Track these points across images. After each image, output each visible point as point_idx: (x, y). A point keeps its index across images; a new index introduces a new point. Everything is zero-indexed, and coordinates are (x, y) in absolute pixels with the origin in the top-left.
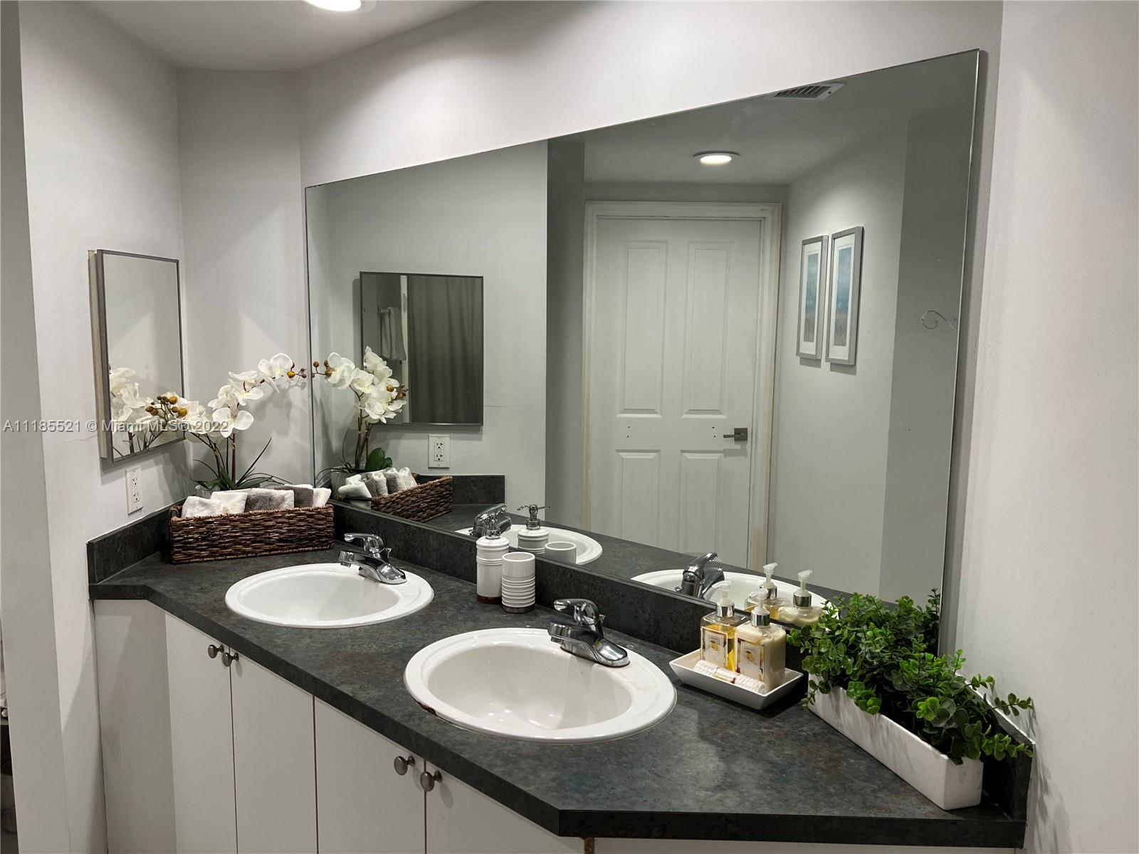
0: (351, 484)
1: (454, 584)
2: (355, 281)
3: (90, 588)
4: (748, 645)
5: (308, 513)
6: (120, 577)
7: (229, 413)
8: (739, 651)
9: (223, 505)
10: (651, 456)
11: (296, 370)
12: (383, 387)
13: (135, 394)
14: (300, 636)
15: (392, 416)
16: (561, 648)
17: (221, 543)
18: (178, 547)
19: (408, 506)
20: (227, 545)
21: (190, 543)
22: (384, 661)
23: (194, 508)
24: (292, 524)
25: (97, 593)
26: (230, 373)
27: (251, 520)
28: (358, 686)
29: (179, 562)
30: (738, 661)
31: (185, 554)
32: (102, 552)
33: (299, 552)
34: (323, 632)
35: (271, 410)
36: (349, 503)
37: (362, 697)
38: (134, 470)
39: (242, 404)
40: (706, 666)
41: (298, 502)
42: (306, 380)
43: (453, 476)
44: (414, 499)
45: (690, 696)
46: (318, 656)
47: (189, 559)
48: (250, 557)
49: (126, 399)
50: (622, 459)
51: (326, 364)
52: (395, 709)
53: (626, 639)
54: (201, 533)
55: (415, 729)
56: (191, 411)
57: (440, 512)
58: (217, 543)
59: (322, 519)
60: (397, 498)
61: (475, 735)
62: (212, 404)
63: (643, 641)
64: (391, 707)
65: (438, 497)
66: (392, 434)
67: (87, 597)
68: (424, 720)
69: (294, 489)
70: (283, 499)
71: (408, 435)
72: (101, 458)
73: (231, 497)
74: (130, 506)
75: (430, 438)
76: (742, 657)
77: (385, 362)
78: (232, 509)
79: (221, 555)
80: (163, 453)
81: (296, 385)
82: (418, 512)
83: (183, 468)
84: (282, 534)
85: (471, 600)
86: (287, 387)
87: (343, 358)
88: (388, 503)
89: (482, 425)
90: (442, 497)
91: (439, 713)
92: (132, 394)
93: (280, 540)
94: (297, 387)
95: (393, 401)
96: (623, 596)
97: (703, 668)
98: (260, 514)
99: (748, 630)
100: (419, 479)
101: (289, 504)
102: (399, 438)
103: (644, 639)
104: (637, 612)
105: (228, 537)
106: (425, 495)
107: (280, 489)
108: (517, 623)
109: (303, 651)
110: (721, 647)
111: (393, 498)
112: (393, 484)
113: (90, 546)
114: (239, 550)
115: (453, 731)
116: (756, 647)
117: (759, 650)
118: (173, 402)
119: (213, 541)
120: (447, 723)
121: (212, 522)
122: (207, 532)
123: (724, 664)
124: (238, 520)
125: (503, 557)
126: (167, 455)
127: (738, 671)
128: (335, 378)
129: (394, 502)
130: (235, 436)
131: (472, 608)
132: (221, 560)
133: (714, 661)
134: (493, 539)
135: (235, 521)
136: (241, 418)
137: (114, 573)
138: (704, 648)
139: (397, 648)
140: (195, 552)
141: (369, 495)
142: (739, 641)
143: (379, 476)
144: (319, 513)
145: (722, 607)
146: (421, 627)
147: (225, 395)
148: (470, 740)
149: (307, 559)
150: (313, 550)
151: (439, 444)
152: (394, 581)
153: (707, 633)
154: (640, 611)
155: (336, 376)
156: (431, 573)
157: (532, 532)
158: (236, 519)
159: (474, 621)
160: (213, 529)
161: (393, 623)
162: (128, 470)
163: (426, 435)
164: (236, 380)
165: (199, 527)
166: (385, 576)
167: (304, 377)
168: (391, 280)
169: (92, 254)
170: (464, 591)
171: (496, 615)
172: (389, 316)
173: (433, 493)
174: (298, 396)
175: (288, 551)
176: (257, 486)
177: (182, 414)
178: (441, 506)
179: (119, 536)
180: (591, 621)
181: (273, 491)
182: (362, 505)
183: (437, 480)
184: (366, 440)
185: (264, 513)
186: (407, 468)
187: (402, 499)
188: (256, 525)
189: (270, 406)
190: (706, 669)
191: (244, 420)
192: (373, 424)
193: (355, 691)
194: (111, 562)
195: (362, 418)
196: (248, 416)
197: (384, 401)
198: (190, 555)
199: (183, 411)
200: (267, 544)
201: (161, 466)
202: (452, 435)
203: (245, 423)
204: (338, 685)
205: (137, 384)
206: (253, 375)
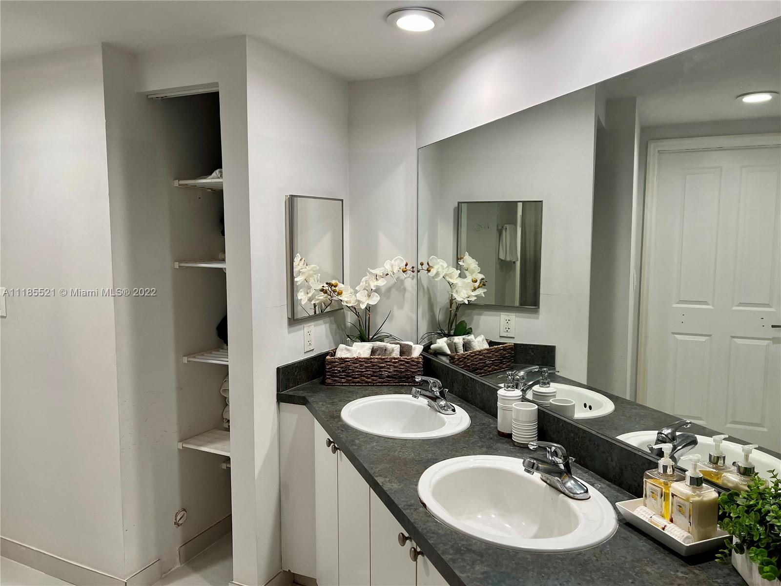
0: (439, 343)
1: (487, 420)
2: (455, 209)
3: (277, 394)
4: (679, 499)
5: (406, 360)
6: (295, 390)
7: (366, 294)
8: (672, 504)
9: (358, 351)
10: (703, 339)
11: (409, 267)
12: (469, 280)
13: (318, 281)
14: (371, 441)
15: (473, 299)
16: (541, 478)
17: (353, 375)
18: (328, 375)
19: (476, 362)
20: (357, 376)
21: (336, 373)
22: (413, 466)
23: (343, 352)
24: (396, 367)
25: (282, 398)
26: (369, 269)
27: (371, 362)
28: (388, 479)
29: (329, 384)
30: (672, 512)
31: (332, 380)
32: (285, 374)
33: (400, 385)
34: (387, 440)
35: (394, 292)
36: (437, 357)
37: (387, 487)
38: (309, 326)
39: (374, 289)
40: (644, 511)
41: (402, 353)
42: (415, 274)
43: (514, 344)
44: (481, 357)
45: (628, 533)
46: (375, 455)
47: (335, 383)
48: (370, 385)
49: (312, 283)
50: (677, 340)
51: (428, 264)
52: (402, 500)
53: (597, 479)
54: (342, 368)
55: (408, 515)
56: (345, 291)
57: (503, 368)
58: (351, 375)
59: (415, 365)
60: (468, 356)
61: (446, 528)
62: (357, 288)
63: (610, 483)
64: (401, 498)
65: (501, 357)
66: (475, 311)
67: (275, 400)
68: (417, 511)
69: (400, 345)
70: (393, 350)
71: (486, 313)
72: (288, 318)
73: (363, 347)
74: (305, 348)
75: (502, 316)
76: (675, 509)
77: (477, 262)
78: (363, 354)
79: (353, 383)
80: (329, 317)
81: (409, 277)
82: (485, 367)
83: (343, 326)
84: (390, 372)
85: (494, 433)
86: (404, 278)
87: (439, 260)
88: (460, 358)
89: (539, 308)
90: (505, 358)
91: (429, 509)
92: (316, 281)
93: (388, 377)
94: (409, 278)
95: (475, 289)
96: (598, 446)
97: (641, 512)
98: (377, 358)
99: (682, 488)
100: (491, 343)
101: (396, 354)
102: (481, 315)
103: (612, 482)
104: (607, 459)
105: (357, 371)
106: (490, 355)
107: (392, 344)
108: (518, 455)
109: (368, 451)
110: (659, 498)
111: (464, 355)
112: (468, 346)
113: (278, 369)
114: (363, 380)
115: (432, 522)
116: (687, 503)
117: (688, 506)
118: (335, 286)
119: (349, 373)
120: (430, 516)
121: (349, 361)
122: (346, 367)
123: (661, 512)
124: (364, 361)
125: (513, 405)
126: (332, 318)
127: (671, 521)
128: (433, 273)
129: (465, 358)
130: (369, 308)
131: (491, 439)
132: (352, 385)
133: (653, 508)
134: (509, 391)
135: (362, 362)
136: (373, 297)
137: (292, 387)
138: (646, 496)
139: (427, 458)
140: (338, 379)
141: (449, 352)
142: (673, 495)
143: (459, 340)
144: (413, 361)
145: (663, 466)
146: (449, 447)
147: (364, 283)
148: (440, 531)
149: (403, 390)
150: (408, 385)
151: (508, 320)
152: (447, 412)
153: (649, 485)
154: (609, 459)
155: (433, 272)
156: (476, 410)
157: (543, 388)
158: (362, 360)
159: (487, 448)
160: (349, 366)
161: (433, 441)
162: (305, 326)
163: (499, 313)
164: (371, 273)
165: (341, 364)
166: (441, 408)
167: (413, 272)
168: (511, 206)
169: (287, 198)
170: (492, 425)
171: (507, 446)
172: (506, 231)
173: (496, 354)
174: (410, 283)
175: (393, 384)
176: (382, 340)
177: (340, 294)
178: (504, 364)
179: (296, 365)
180: (559, 460)
181: (388, 345)
182: (444, 359)
183: (501, 346)
184: (456, 315)
185: (379, 358)
186: (483, 336)
187: (472, 357)
188: (374, 365)
189: (393, 290)
190: (644, 513)
191: (374, 298)
192: (461, 304)
193: (385, 483)
194: (290, 380)
195: (452, 300)
196: (377, 296)
197: (468, 288)
198: (335, 381)
199: (340, 292)
200: (380, 378)
201: (328, 325)
202: (517, 314)
203: (374, 300)
204: (377, 476)
205: (319, 275)
206: (382, 270)
